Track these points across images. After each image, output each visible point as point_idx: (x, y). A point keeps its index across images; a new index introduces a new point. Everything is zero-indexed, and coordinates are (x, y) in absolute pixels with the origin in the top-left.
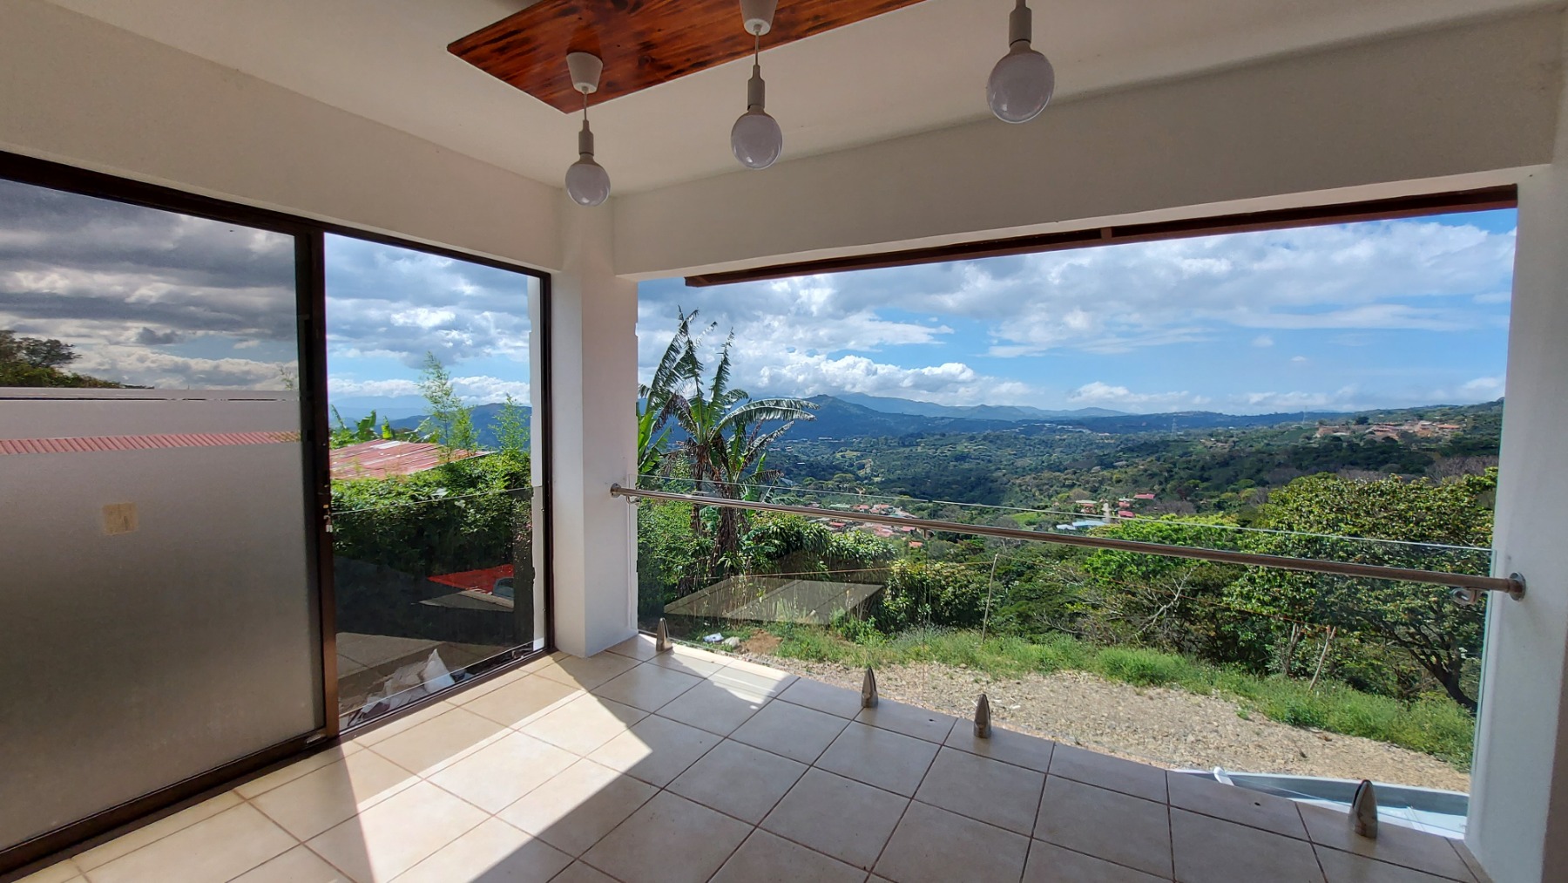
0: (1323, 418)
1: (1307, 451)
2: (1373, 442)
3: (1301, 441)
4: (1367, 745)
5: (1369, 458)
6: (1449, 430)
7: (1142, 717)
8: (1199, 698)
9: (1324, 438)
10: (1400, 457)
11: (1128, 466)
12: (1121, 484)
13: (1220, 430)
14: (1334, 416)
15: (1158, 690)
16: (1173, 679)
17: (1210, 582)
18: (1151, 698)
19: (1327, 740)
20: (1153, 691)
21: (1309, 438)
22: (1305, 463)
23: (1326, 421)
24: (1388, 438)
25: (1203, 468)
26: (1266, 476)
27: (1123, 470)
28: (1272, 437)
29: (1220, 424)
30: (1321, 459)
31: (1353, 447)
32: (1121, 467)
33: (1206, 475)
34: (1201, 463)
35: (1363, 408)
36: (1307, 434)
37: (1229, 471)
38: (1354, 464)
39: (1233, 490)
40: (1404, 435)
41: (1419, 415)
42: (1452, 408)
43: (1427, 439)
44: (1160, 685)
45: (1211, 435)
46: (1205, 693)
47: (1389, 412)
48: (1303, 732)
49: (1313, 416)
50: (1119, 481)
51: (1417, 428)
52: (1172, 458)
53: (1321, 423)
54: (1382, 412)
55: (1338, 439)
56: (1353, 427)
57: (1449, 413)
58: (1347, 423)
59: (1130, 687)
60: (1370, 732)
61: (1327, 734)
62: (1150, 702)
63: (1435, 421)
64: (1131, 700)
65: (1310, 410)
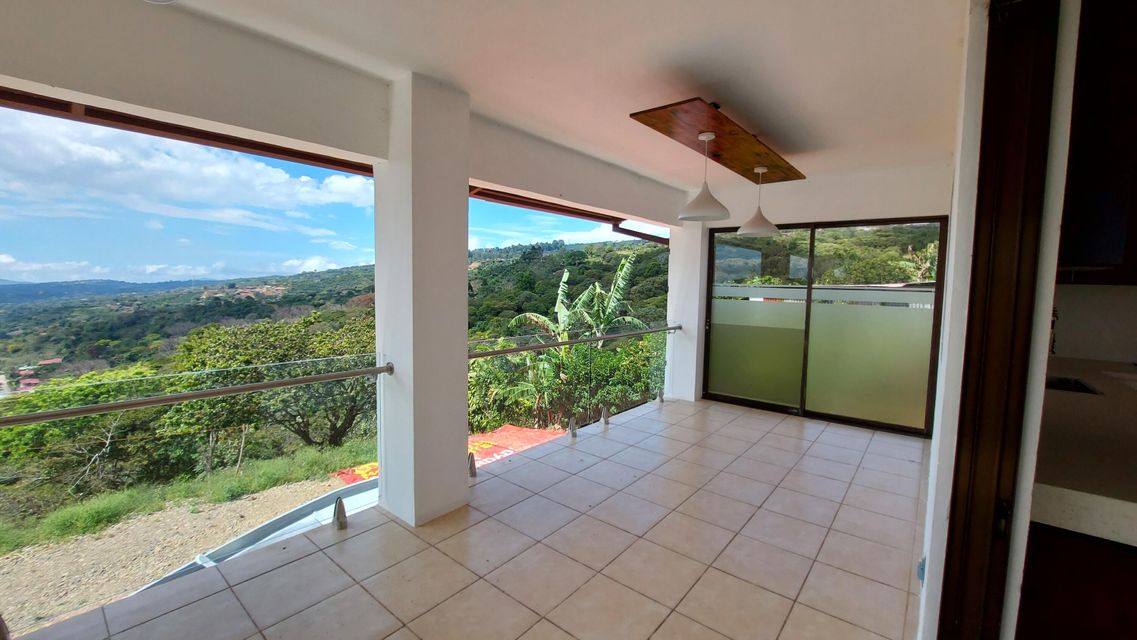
0: (206, 284)
1: (197, 308)
2: (239, 300)
3: (192, 302)
4: (276, 491)
5: (239, 310)
6: (280, 291)
7: (107, 556)
8: (157, 515)
9: (208, 298)
10: (257, 309)
11: (26, 334)
12: (20, 353)
13: (125, 295)
14: (214, 283)
15: (117, 526)
16: (129, 511)
17: (138, 423)
18: (112, 536)
19: (254, 499)
20: (112, 530)
21: (198, 299)
22: (197, 317)
23: (209, 286)
24: (248, 297)
25: (111, 329)
26: (169, 330)
27: (20, 339)
28: (170, 299)
29: (123, 290)
30: (208, 313)
31: (228, 304)
32: (18, 336)
33: (115, 334)
34: (109, 325)
35: (232, 277)
36: (197, 296)
37: (138, 329)
38: (230, 315)
39: (143, 344)
40: (257, 294)
41: (264, 282)
42: (281, 277)
43: (270, 297)
44: (118, 522)
45: (117, 300)
46: (161, 509)
47: (248, 280)
48: (238, 502)
49: (198, 283)
50: (16, 351)
51: (264, 290)
52: (78, 322)
53: (205, 288)
54: (243, 280)
55: (217, 298)
56: (226, 290)
57: (280, 280)
58: (223, 288)
59: (87, 536)
60: (275, 482)
61: (252, 496)
62: (112, 539)
63: (273, 285)
64: (90, 547)
65: (197, 278)
